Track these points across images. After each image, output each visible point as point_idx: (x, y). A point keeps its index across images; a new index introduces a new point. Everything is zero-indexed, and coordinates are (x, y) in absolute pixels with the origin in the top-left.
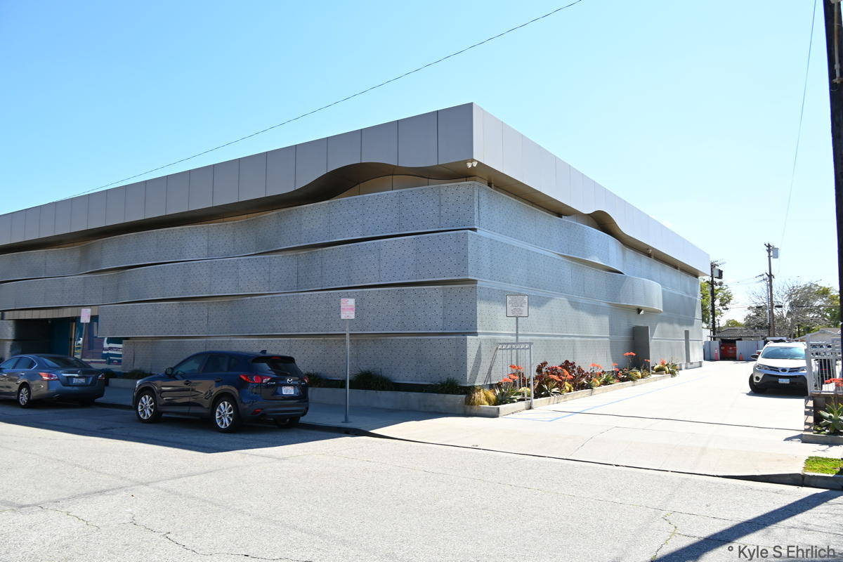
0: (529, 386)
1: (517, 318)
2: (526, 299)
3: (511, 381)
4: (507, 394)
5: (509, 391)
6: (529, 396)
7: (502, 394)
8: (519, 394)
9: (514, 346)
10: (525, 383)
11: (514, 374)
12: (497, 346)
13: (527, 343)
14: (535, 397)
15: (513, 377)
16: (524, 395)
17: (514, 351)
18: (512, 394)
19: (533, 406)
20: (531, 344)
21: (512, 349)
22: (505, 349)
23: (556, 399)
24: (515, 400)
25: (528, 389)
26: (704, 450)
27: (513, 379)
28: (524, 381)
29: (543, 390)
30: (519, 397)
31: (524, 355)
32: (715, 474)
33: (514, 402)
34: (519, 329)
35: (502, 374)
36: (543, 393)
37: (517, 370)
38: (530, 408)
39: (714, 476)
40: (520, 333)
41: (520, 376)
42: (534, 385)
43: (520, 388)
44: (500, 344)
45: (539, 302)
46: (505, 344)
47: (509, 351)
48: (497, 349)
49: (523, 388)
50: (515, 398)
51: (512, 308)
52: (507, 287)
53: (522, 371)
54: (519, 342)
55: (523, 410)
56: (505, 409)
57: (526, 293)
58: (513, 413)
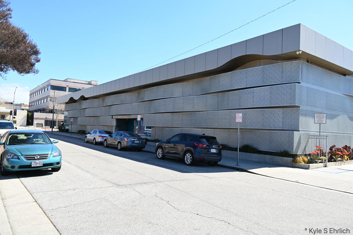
0: (325, 156)
1: (320, 124)
2: (325, 115)
4: (314, 159)
5: (315, 157)
6: (325, 161)
7: (311, 159)
8: (320, 159)
10: (323, 154)
11: (317, 150)
12: (309, 137)
13: (325, 136)
14: (328, 162)
15: (317, 151)
16: (322, 160)
17: (318, 140)
18: (316, 159)
19: (327, 165)
20: (327, 136)
21: (317, 138)
22: (313, 138)
23: (340, 163)
24: (318, 162)
25: (325, 158)
27: (317, 153)
28: (323, 153)
29: (333, 158)
30: (320, 161)
31: (323, 141)
33: (317, 163)
34: (321, 129)
35: (311, 149)
36: (333, 160)
37: (319, 148)
38: (326, 166)
40: (321, 131)
41: (321, 151)
42: (328, 156)
43: (321, 156)
44: (311, 136)
45: (332, 117)
46: (313, 136)
47: (315, 139)
48: (309, 138)
49: (322, 157)
50: (318, 161)
51: (318, 119)
52: (315, 109)
53: (322, 149)
54: (321, 135)
55: (322, 167)
56: (312, 166)
57: (325, 112)
58: (316, 168)
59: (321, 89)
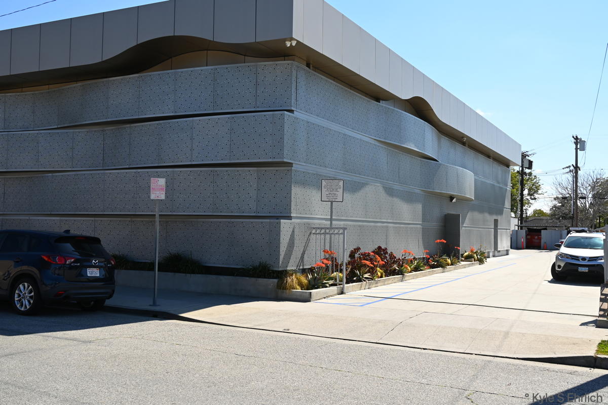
0: (341, 271)
1: (332, 202)
2: (341, 183)
3: (324, 266)
4: (320, 279)
5: (321, 275)
6: (341, 280)
7: (314, 279)
8: (331, 279)
9: (328, 231)
10: (337, 268)
11: (327, 259)
12: (311, 230)
13: (341, 228)
14: (347, 283)
15: (325, 261)
16: (336, 280)
17: (328, 236)
18: (324, 278)
19: (345, 291)
20: (344, 229)
21: (325, 234)
23: (368, 284)
24: (328, 285)
25: (340, 274)
26: (507, 334)
27: (326, 264)
28: (337, 266)
29: (356, 275)
30: (331, 282)
31: (338, 240)
32: (515, 357)
33: (326, 287)
34: (333, 214)
35: (315, 259)
36: (355, 279)
37: (330, 255)
38: (342, 293)
39: (514, 358)
40: (333, 218)
41: (333, 261)
42: (346, 270)
43: (333, 272)
44: (314, 228)
45: (353, 187)
46: (319, 228)
47: (323, 236)
48: (310, 233)
49: (335, 273)
50: (328, 283)
51: (327, 193)
52: (323, 171)
53: (334, 256)
54: (333, 226)
55: (335, 295)
56: (317, 293)
57: (342, 178)
58: (325, 298)
59: (335, 127)
